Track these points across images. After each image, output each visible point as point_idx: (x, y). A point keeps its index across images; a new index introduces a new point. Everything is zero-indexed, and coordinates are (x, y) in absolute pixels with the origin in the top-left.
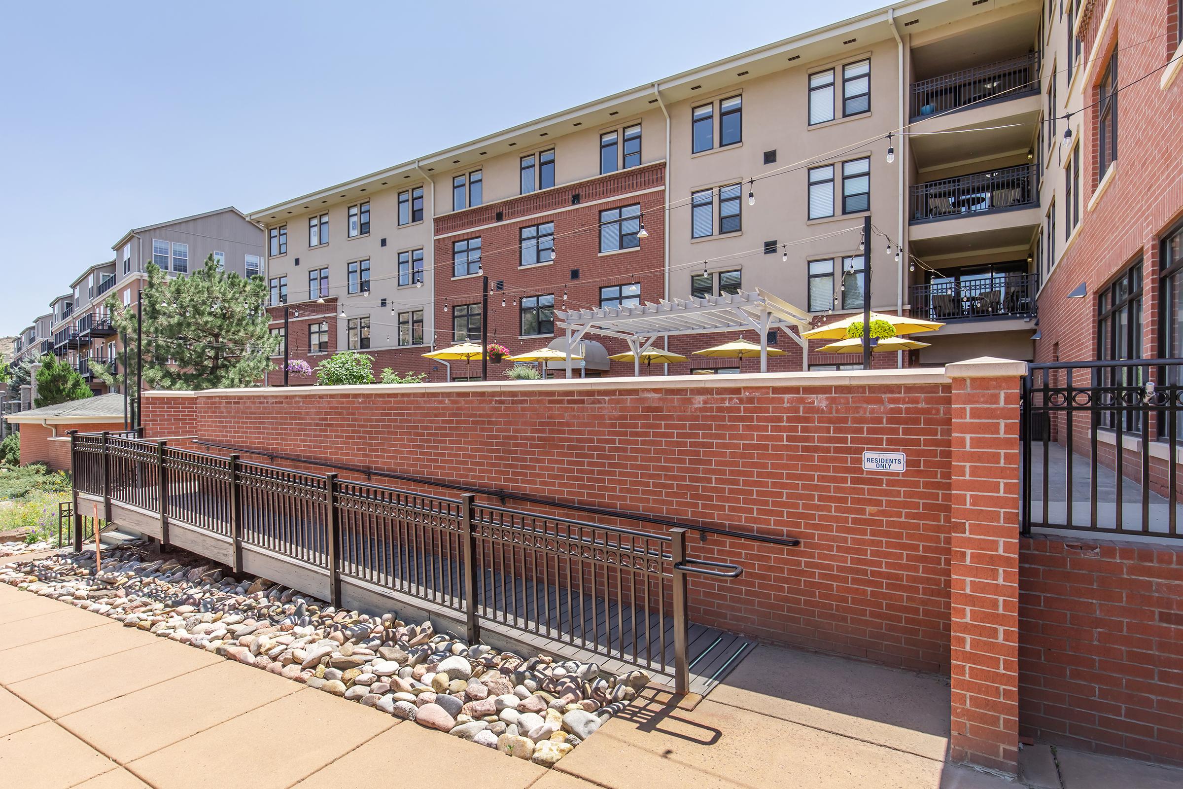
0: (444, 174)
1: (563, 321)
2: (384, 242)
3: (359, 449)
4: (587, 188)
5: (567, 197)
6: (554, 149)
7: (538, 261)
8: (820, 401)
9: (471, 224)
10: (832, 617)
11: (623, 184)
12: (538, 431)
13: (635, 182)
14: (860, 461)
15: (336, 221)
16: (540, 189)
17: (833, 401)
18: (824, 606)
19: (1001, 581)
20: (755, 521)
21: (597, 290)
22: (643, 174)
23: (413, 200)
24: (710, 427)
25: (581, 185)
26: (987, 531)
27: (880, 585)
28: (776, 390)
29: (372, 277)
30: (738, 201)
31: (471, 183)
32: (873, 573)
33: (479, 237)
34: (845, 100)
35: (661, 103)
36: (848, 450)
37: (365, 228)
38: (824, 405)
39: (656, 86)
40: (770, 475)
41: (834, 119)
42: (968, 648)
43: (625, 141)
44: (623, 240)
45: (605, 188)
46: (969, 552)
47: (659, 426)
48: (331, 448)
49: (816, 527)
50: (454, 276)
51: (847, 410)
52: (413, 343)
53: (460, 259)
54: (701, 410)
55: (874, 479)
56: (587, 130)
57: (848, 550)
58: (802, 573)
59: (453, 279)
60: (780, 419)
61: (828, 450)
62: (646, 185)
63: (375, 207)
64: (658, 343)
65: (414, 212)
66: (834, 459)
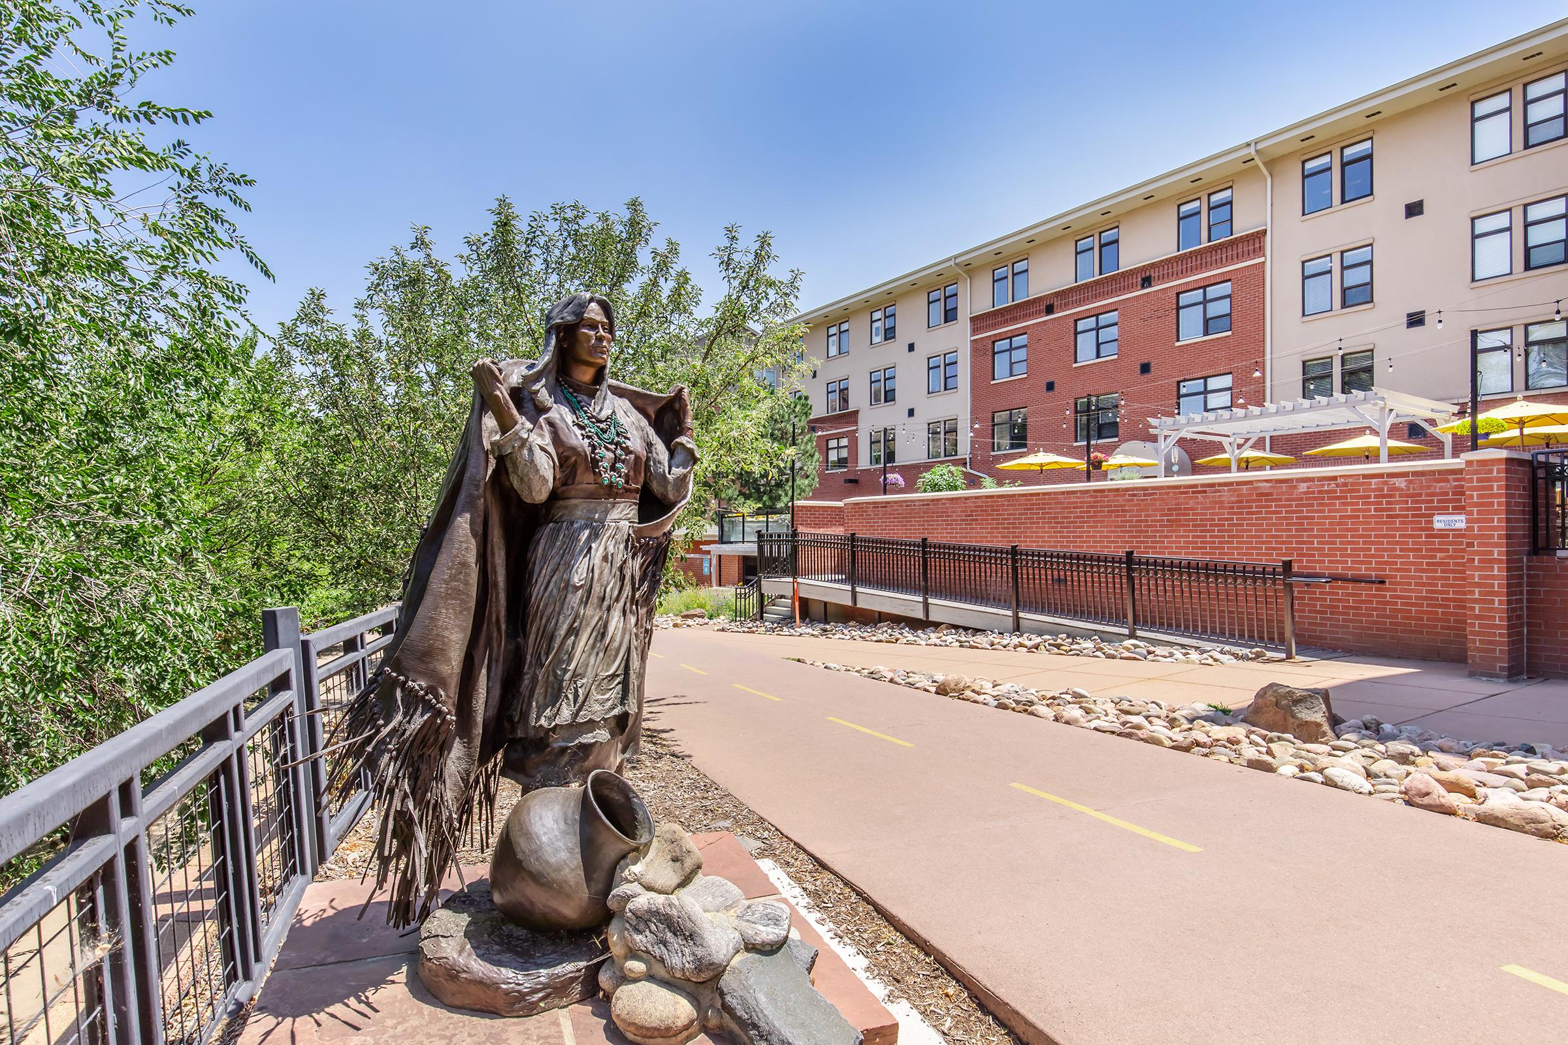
0: (981, 268)
1: (1156, 428)
2: (911, 347)
3: (1002, 537)
4: (1161, 268)
5: (1135, 281)
6: (1117, 227)
7: (1098, 356)
8: (1401, 483)
9: (1015, 320)
10: (1413, 632)
11: (1209, 259)
12: (1166, 515)
13: (1224, 256)
14: (1432, 522)
15: (858, 329)
16: (1100, 274)
17: (1410, 482)
18: (1405, 625)
19: (1496, 572)
20: (1350, 569)
21: (1175, 385)
22: (1235, 246)
23: (946, 298)
24: (1312, 505)
25: (1153, 266)
26: (1487, 545)
27: (1448, 607)
28: (1365, 476)
29: (899, 385)
30: (1368, 267)
31: (1014, 275)
32: (1443, 599)
33: (1025, 333)
34: (1527, 127)
35: (1258, 161)
36: (1423, 516)
37: (889, 334)
38: (1403, 485)
39: (1253, 145)
40: (1360, 536)
41: (1511, 153)
42: (1477, 612)
43: (1210, 209)
44: (1208, 325)
45: (1184, 266)
46: (1477, 558)
47: (1270, 506)
48: (976, 537)
49: (1398, 570)
50: (994, 379)
51: (1422, 487)
52: (945, 456)
53: (1001, 362)
54: (1305, 493)
55: (1443, 534)
56: (1161, 202)
57: (1423, 584)
58: (1387, 603)
59: (992, 382)
60: (1369, 497)
61: (1407, 516)
62: (1239, 257)
63: (901, 310)
64: (1259, 444)
65: (946, 312)
66: (1411, 522)
